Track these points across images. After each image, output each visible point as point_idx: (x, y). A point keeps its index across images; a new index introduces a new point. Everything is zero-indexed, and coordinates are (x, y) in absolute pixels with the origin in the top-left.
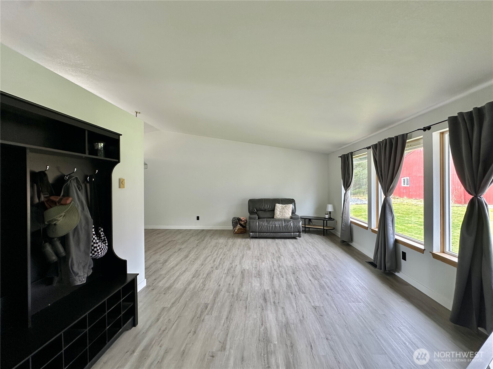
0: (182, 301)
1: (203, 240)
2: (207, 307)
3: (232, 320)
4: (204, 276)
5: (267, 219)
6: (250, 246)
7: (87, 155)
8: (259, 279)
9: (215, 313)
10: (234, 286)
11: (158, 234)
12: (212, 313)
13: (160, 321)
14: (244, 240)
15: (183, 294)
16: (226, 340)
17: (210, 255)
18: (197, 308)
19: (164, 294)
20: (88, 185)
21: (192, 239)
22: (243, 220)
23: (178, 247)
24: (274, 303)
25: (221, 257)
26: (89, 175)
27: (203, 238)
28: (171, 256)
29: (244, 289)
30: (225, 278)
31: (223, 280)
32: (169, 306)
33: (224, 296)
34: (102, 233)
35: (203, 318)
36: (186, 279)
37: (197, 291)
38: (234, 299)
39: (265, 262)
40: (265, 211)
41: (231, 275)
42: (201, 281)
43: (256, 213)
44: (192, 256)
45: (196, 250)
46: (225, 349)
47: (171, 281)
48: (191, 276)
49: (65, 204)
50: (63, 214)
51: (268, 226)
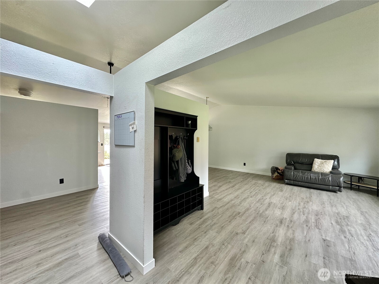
0: (226, 207)
1: (247, 179)
2: (239, 214)
3: (253, 224)
4: (242, 199)
5: (302, 171)
6: (283, 189)
7: (185, 128)
8: (281, 210)
9: (243, 218)
10: (261, 209)
11: (218, 171)
12: (241, 217)
13: (214, 211)
14: (279, 184)
15: (227, 204)
16: (246, 231)
17: (249, 189)
18: (233, 213)
19: (217, 201)
20: (185, 140)
21: (239, 178)
22: (281, 169)
23: (229, 180)
24: (288, 226)
25: (256, 191)
26: (185, 136)
27: (246, 178)
28: (224, 184)
29: (267, 212)
30: (256, 203)
31: (253, 204)
32: (219, 207)
33: (251, 212)
34: (190, 163)
35: (236, 217)
36: (230, 198)
37: (236, 205)
38: (258, 215)
39: (292, 202)
40: (302, 164)
41: (260, 203)
42: (239, 201)
43: (293, 165)
44: (237, 187)
45: (240, 184)
46: (244, 234)
47: (222, 196)
48: (233, 197)
49: (178, 148)
50: (177, 152)
51: (303, 177)
